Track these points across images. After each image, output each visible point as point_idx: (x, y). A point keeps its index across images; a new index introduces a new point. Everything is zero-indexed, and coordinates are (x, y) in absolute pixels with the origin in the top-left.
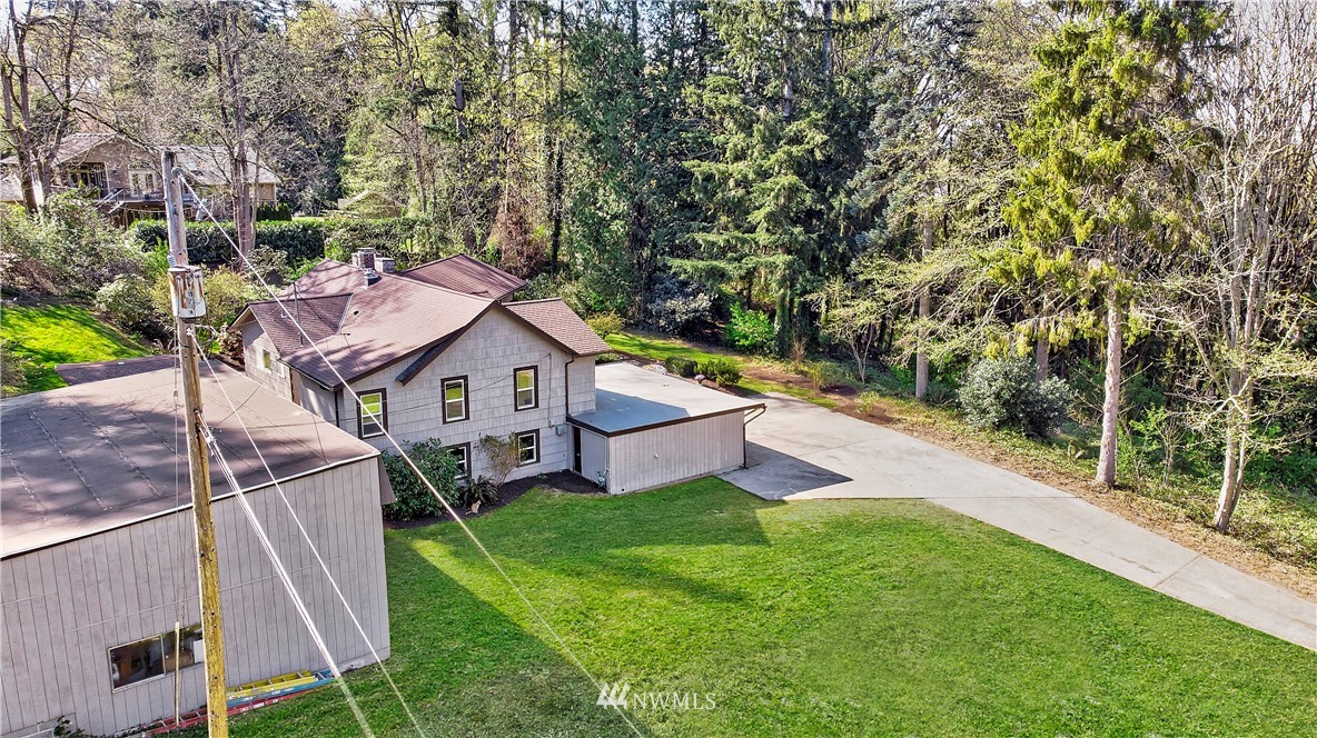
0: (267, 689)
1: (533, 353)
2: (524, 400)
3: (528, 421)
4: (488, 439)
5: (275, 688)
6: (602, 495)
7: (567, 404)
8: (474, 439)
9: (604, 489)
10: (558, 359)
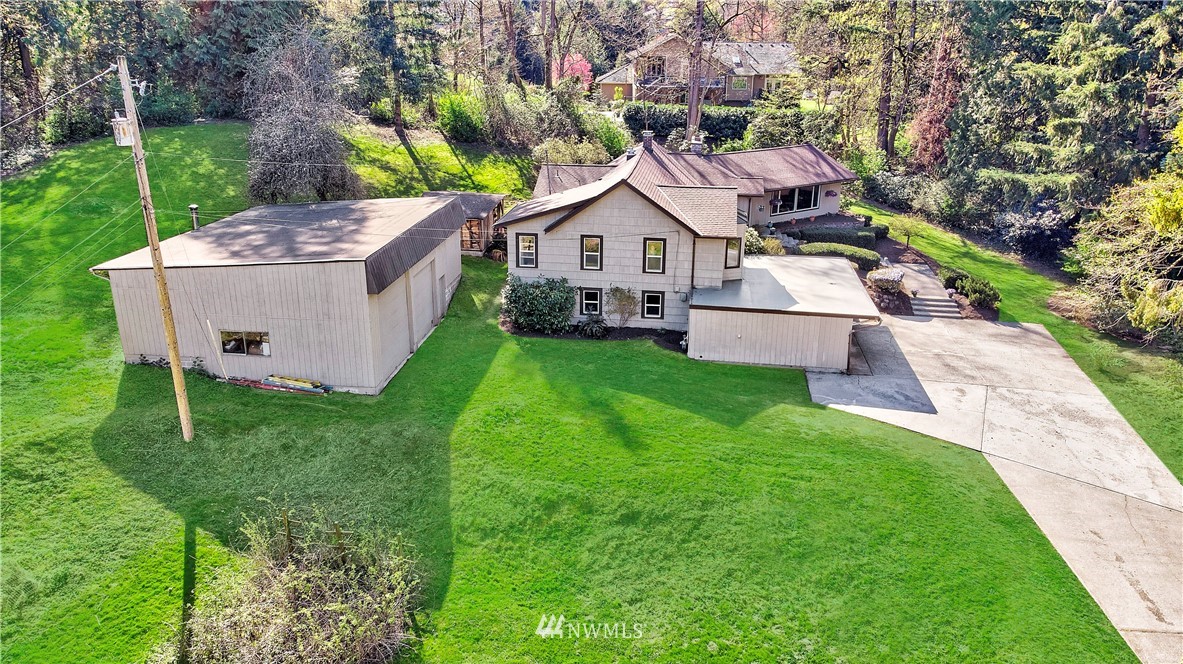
0: (289, 382)
1: (663, 229)
2: (654, 265)
3: (654, 283)
4: (617, 289)
5: (291, 383)
6: (681, 356)
7: (693, 276)
8: (606, 287)
9: (685, 351)
10: (687, 238)
